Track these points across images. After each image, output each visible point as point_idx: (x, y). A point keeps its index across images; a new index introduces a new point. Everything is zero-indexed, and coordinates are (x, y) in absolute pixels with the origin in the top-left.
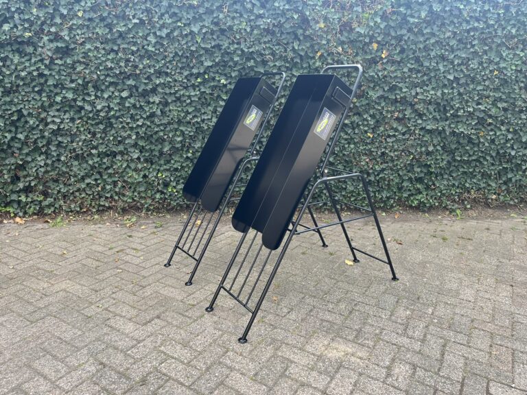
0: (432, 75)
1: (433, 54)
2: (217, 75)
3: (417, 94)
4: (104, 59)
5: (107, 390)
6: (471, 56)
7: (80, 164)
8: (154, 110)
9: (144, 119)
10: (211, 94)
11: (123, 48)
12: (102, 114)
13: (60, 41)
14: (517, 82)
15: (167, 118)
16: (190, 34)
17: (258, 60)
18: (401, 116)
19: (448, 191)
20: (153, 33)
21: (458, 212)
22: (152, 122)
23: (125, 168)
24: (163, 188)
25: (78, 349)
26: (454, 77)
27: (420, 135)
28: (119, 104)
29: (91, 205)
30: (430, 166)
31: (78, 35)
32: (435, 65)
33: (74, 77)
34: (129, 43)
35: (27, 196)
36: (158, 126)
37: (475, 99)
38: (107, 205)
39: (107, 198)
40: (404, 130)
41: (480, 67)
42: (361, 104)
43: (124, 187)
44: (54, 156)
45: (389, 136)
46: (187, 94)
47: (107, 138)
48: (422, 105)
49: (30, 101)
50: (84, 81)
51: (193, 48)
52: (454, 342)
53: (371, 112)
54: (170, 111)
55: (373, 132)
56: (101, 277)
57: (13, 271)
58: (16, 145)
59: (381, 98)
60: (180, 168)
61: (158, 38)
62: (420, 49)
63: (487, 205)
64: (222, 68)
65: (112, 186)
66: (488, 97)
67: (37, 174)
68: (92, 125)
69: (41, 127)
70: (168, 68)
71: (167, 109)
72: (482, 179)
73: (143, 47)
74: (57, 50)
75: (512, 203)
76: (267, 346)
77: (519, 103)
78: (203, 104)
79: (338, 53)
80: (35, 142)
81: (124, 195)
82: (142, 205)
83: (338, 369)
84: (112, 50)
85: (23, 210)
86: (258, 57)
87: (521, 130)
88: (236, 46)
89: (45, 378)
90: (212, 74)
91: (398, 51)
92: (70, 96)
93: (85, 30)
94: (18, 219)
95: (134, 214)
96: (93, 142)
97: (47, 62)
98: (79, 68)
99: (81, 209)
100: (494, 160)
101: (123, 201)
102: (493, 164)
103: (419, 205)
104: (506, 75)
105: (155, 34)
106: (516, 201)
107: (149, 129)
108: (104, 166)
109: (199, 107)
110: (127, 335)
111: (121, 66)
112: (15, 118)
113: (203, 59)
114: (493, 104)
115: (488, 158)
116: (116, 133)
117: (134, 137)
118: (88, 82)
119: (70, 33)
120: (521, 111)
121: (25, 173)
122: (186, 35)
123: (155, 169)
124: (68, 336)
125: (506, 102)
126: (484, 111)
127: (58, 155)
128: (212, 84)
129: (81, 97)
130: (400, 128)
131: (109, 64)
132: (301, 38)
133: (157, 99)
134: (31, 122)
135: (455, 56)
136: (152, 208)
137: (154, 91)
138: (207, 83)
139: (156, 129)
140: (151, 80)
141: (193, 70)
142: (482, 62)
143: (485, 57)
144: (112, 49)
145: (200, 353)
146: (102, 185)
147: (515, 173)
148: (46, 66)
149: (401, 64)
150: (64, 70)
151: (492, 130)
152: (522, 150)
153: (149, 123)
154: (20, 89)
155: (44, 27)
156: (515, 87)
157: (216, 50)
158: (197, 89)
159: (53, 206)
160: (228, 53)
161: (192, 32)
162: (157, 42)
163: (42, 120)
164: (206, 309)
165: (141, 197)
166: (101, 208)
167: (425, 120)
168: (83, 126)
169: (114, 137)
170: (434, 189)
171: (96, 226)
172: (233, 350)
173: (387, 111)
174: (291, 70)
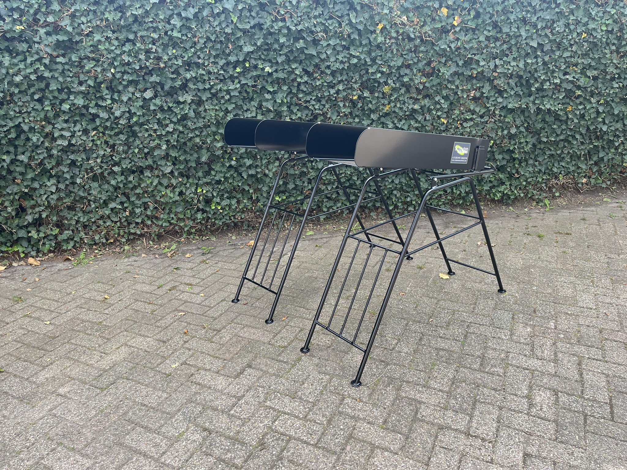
0: (513, 42)
1: (512, 17)
2: (260, 62)
3: (496, 66)
4: (118, 52)
5: (224, 461)
6: (555, 18)
7: (100, 186)
8: (187, 112)
9: (175, 123)
10: (253, 86)
11: (142, 37)
12: (122, 122)
13: (61, 32)
14: (608, 44)
15: (202, 120)
16: (223, 12)
17: (309, 39)
18: (478, 95)
19: (534, 179)
20: (177, 14)
21: (547, 202)
22: (185, 126)
23: (156, 186)
24: (205, 206)
25: (172, 415)
26: (538, 43)
27: (500, 116)
28: (142, 107)
29: (119, 234)
30: (513, 152)
31: (83, 23)
32: (517, 30)
33: (82, 77)
34: (147, 30)
35: (38, 231)
36: (193, 130)
37: (562, 68)
38: (139, 232)
39: (137, 223)
40: (483, 111)
41: (567, 30)
42: (431, 84)
43: (156, 208)
44: (66, 179)
45: (466, 120)
46: (225, 88)
47: (131, 151)
48: (502, 79)
49: (30, 113)
50: (95, 82)
51: (228, 30)
52: (588, 358)
53: (444, 93)
54: (205, 110)
55: (448, 117)
56: (162, 323)
57: (51, 327)
58: (18, 169)
59: (455, 75)
60: (223, 179)
61: (184, 20)
62: (497, 11)
63: (577, 191)
64: (265, 53)
65: (142, 209)
66: (576, 65)
67: (48, 202)
68: (110, 136)
69: (47, 144)
70: (199, 58)
71: (201, 109)
72: (571, 161)
73: (166, 33)
74: (58, 44)
75: (604, 186)
76: (386, 386)
77: (611, 69)
78: (244, 99)
79: (403, 24)
80: (41, 163)
81: (157, 218)
82: (181, 228)
83: (474, 404)
84: (128, 40)
85: (35, 248)
86: (308, 36)
87: (613, 101)
88: (281, 24)
89: (145, 455)
90: (253, 61)
91: (472, 17)
92: (80, 102)
93: (91, 16)
94: (31, 260)
95: (172, 240)
96: (114, 158)
97: (47, 61)
98: (89, 66)
99: (107, 240)
100: (583, 138)
101: (158, 226)
102: (582, 143)
103: (502, 197)
104: (595, 37)
105: (179, 14)
106: (609, 183)
107: (181, 135)
108: (131, 186)
109: (240, 103)
110: (221, 392)
111: (140, 60)
112: (13, 135)
113: (242, 43)
114: (581, 73)
115: (578, 136)
116: (142, 143)
117: (164, 147)
118: (101, 83)
119: (73, 21)
120: (613, 79)
121: (33, 202)
122: (218, 15)
123: (193, 183)
124: (153, 401)
125: (595, 69)
126: (572, 82)
127: (72, 177)
128: (255, 73)
129: (94, 103)
130: (477, 110)
131: (126, 58)
132: (359, 8)
133: (188, 98)
134: (35, 139)
135: (538, 18)
136: (193, 231)
137: (184, 87)
138: (249, 73)
139: (190, 135)
140: (179, 74)
141: (230, 58)
142: (569, 24)
143: (572, 17)
144: (127, 38)
145: (314, 405)
146: (130, 208)
147: (607, 150)
148: (45, 65)
149: (477, 32)
150: (69, 70)
151: (581, 103)
152: (613, 124)
153: (181, 129)
154: (16, 99)
155: (38, 17)
156: (606, 51)
157: (257, 30)
158: (237, 81)
159: (72, 239)
160: (271, 34)
161: (225, 10)
162: (183, 25)
163: (47, 136)
164: (302, 350)
165: (179, 219)
166: (132, 237)
167: (506, 97)
168: (99, 138)
169: (140, 149)
170: (518, 178)
171: (130, 260)
172: (349, 396)
173: (463, 91)
174: (348, 49)
